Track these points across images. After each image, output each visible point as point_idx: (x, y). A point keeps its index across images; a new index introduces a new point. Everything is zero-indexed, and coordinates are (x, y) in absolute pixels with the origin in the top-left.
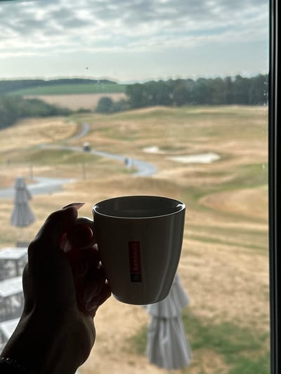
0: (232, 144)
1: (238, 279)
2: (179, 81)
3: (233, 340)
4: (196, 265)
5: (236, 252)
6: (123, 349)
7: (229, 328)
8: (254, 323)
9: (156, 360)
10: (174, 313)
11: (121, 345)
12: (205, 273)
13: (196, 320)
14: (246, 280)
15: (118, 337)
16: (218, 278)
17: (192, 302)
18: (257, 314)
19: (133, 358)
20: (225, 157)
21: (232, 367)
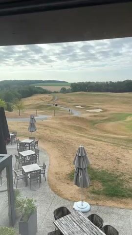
0: (107, 106)
1: (108, 155)
2: (89, 83)
3: (106, 178)
4: (93, 149)
5: (107, 145)
6: (65, 178)
7: (104, 173)
8: (113, 172)
9: (77, 184)
10: (85, 167)
11: (64, 176)
12: (96, 152)
13: (92, 169)
14: (111, 155)
15: (64, 173)
16: (100, 154)
17: (91, 162)
18: (114, 168)
19: (69, 182)
20: (104, 111)
21: (105, 187)
